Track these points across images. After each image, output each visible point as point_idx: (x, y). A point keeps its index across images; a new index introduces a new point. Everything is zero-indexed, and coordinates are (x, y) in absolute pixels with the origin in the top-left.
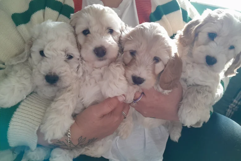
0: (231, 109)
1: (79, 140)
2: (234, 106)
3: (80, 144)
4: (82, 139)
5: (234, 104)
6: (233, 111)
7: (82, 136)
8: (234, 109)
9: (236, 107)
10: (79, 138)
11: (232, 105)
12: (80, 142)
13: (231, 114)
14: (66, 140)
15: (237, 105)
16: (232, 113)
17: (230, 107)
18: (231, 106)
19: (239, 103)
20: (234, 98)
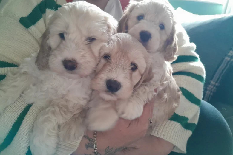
0: (209, 91)
1: (106, 150)
2: (212, 87)
3: (107, 153)
4: (109, 149)
5: (212, 85)
6: (211, 92)
7: (109, 147)
8: (213, 90)
9: (215, 88)
10: (106, 149)
11: (210, 86)
12: (107, 152)
13: (210, 95)
14: (93, 152)
15: (214, 86)
16: (212, 94)
17: (208, 88)
18: (210, 88)
19: (217, 84)
20: (211, 80)
